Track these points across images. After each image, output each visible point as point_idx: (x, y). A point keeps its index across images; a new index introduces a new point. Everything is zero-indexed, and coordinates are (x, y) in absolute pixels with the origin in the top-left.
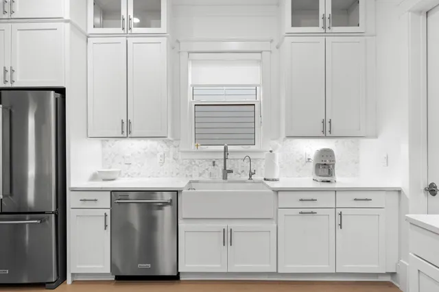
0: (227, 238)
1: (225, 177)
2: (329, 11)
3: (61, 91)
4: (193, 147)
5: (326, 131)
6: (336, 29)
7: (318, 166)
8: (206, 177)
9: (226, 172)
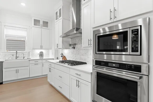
0: (17, 71)
2: (42, 24)
4: (6, 51)
5: (41, 48)
6: (43, 27)
7: (40, 55)
8: (10, 59)
9: (17, 57)
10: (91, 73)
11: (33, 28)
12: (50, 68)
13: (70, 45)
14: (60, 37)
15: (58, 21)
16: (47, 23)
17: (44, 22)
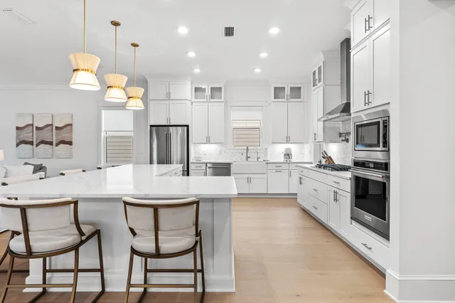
0: (249, 180)
1: (247, 160)
2: (289, 93)
3: (188, 126)
4: (233, 147)
5: (288, 140)
6: (291, 100)
7: (285, 155)
8: (239, 160)
9: (248, 158)
10: (350, 179)
11: (272, 104)
12: (301, 178)
13: (340, 135)
14: (319, 120)
15: (317, 90)
16: (299, 89)
17: (292, 89)
